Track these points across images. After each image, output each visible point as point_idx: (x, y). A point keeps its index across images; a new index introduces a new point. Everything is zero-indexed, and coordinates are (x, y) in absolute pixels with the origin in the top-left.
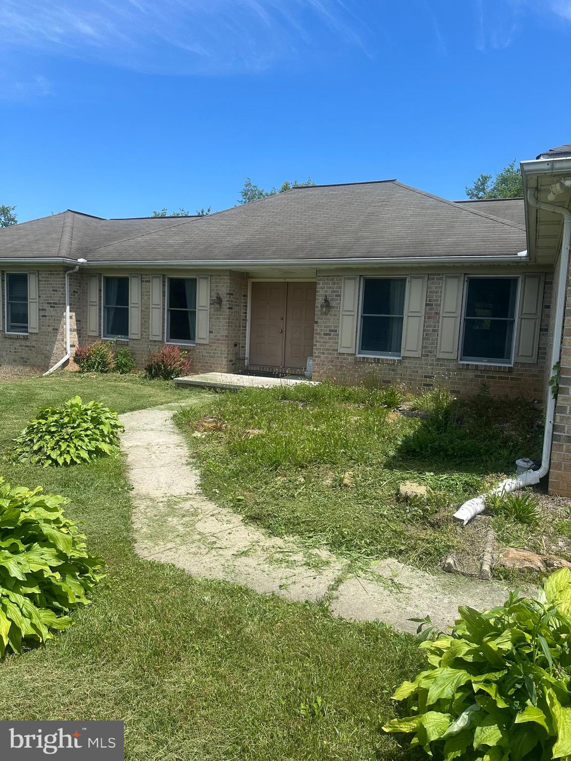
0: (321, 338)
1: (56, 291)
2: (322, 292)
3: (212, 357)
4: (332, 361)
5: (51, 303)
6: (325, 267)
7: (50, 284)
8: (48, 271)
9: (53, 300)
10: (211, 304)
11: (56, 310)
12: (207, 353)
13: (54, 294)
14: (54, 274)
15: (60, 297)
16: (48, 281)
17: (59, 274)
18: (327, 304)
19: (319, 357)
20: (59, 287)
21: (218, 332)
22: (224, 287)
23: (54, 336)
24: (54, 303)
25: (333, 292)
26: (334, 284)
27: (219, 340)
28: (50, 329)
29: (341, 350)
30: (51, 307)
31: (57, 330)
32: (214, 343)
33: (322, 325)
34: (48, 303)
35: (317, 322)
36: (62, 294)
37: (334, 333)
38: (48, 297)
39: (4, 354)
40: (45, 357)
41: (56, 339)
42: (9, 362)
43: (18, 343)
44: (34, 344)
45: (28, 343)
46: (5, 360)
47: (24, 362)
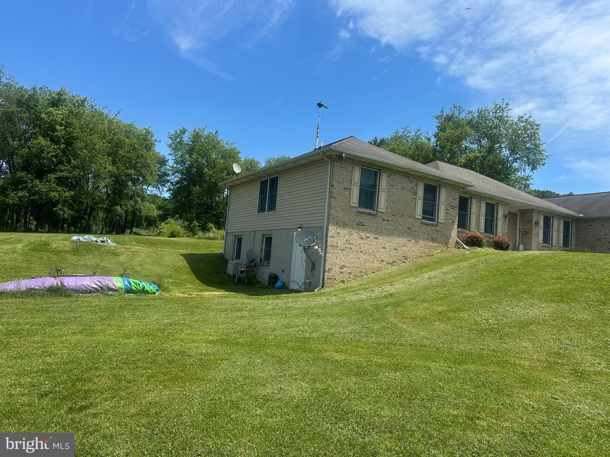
0: (534, 236)
1: (455, 200)
2: (534, 218)
5: (451, 206)
7: (452, 195)
8: (452, 187)
9: (453, 205)
10: (503, 217)
11: (454, 211)
13: (454, 201)
14: (454, 190)
15: (457, 204)
16: (451, 193)
17: (457, 191)
18: (536, 223)
20: (457, 198)
21: (504, 231)
22: (507, 211)
23: (452, 226)
25: (537, 219)
26: (537, 215)
27: (504, 234)
28: (450, 221)
30: (452, 208)
31: (454, 222)
34: (450, 206)
35: (533, 230)
36: (458, 202)
37: (537, 235)
38: (450, 202)
39: (421, 234)
40: (446, 238)
41: (453, 228)
42: (424, 240)
43: (430, 228)
44: (440, 229)
45: (437, 229)
46: (421, 239)
47: (433, 240)
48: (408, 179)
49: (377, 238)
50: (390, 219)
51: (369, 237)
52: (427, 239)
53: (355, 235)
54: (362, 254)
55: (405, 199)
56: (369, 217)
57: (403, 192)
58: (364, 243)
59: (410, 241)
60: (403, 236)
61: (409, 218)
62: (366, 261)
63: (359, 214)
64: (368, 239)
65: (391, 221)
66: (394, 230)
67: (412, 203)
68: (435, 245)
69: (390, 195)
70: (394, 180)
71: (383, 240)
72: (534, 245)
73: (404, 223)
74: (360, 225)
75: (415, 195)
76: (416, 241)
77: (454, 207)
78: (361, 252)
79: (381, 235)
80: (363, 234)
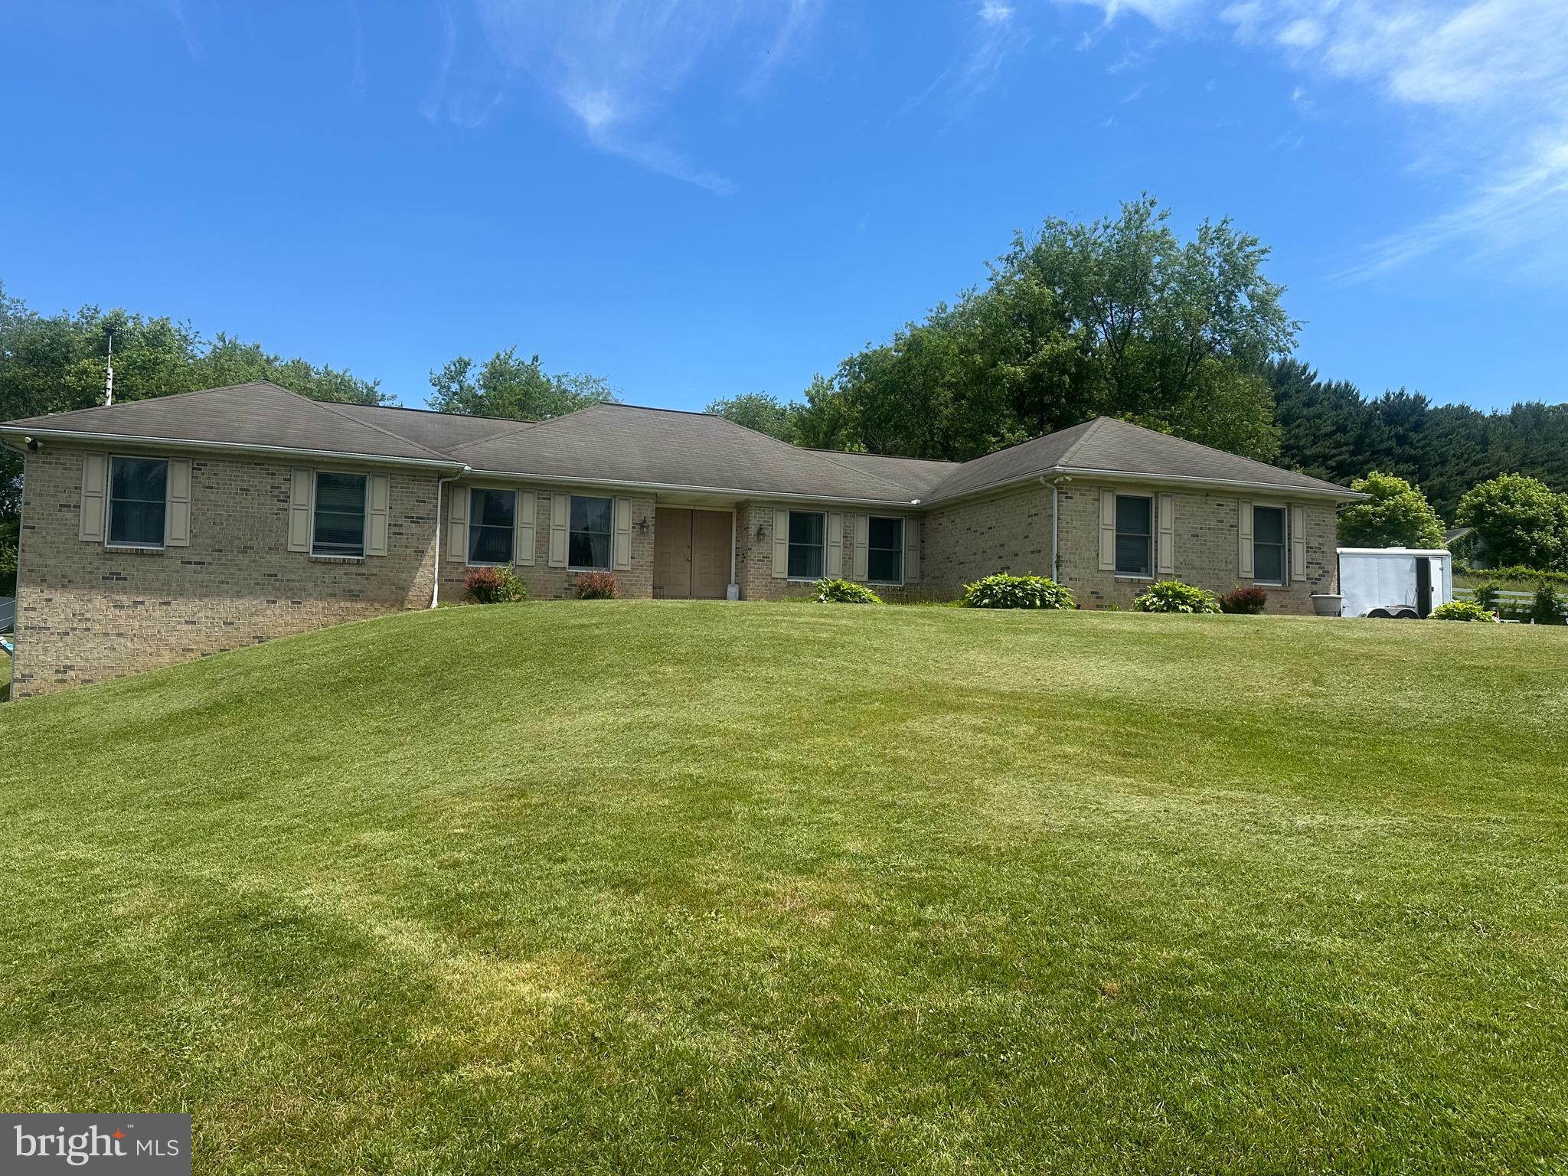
0: (755, 564)
1: (423, 502)
2: (754, 521)
3: (634, 585)
4: (766, 586)
5: (413, 517)
6: (760, 499)
7: (411, 492)
8: (410, 475)
9: (417, 514)
10: (633, 527)
11: (421, 527)
12: (627, 580)
13: (419, 507)
14: (419, 480)
15: (431, 510)
16: (409, 488)
17: (430, 481)
18: (760, 533)
19: (753, 582)
20: (428, 498)
21: (641, 558)
22: (649, 512)
23: (416, 560)
24: (417, 518)
25: (765, 521)
26: (765, 514)
27: (642, 566)
28: (409, 551)
29: (775, 575)
30: (412, 522)
31: (421, 552)
32: (637, 569)
33: (755, 552)
34: (406, 517)
35: (750, 549)
36: (434, 506)
37: (767, 559)
38: (407, 509)
39: (310, 585)
40: (397, 589)
41: (420, 564)
42: (320, 597)
43: (340, 571)
44: (375, 571)
45: (363, 570)
46: (310, 595)
47: (353, 596)
48: (261, 469)
49: (167, 603)
50: (208, 559)
51: (142, 603)
52: (334, 595)
53: (99, 601)
54: (122, 641)
55: (254, 513)
56: (139, 559)
57: (245, 499)
58: (128, 616)
59: (274, 602)
60: (251, 593)
61: (267, 553)
62: (134, 654)
63: (108, 556)
64: (140, 607)
65: (211, 564)
66: (222, 582)
67: (278, 519)
68: (360, 605)
69: (205, 508)
70: (215, 475)
71: (184, 607)
72: (754, 584)
73: (253, 565)
74: (114, 580)
75: (286, 501)
76: (293, 603)
77: (421, 518)
78: (120, 635)
79: (181, 595)
80: (124, 599)
